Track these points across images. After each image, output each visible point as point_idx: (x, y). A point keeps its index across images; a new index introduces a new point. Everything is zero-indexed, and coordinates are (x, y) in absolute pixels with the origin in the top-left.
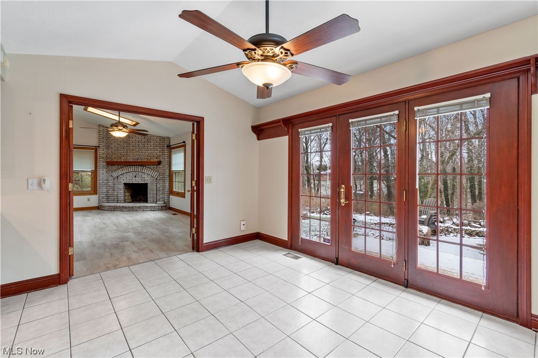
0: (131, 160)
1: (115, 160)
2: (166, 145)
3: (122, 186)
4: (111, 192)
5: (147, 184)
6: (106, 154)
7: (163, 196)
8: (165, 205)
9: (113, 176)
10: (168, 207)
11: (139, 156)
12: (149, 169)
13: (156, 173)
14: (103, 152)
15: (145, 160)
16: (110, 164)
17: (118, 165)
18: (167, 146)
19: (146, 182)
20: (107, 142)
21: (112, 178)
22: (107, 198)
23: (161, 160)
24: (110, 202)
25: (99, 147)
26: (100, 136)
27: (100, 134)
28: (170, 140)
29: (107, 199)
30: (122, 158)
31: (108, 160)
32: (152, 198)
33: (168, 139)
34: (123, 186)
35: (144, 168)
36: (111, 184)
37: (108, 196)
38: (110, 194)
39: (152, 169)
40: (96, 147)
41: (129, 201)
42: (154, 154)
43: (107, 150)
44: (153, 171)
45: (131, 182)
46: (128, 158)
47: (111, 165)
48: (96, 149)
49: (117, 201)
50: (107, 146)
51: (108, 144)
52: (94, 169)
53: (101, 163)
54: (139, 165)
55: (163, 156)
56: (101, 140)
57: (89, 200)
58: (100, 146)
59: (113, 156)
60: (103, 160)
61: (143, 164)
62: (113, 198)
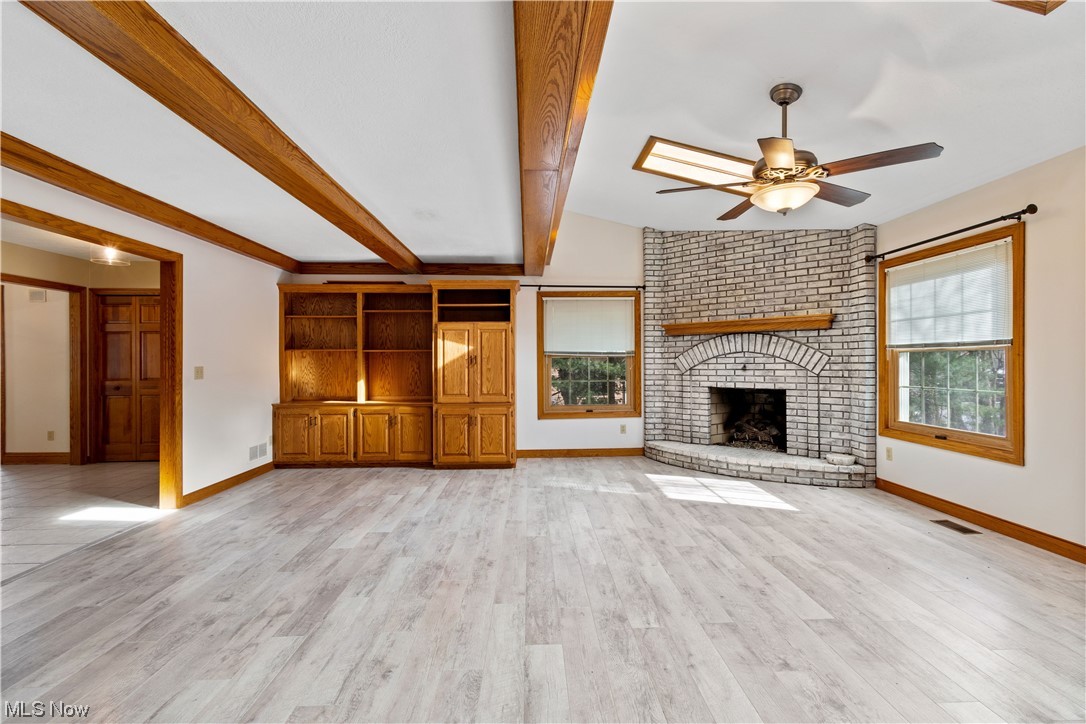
0: (730, 318)
1: (684, 321)
2: (864, 255)
3: (704, 397)
4: (673, 411)
5: (783, 392)
6: (661, 306)
7: (847, 436)
8: (859, 469)
9: (679, 365)
10: (870, 477)
11: (754, 304)
12: (789, 343)
13: (818, 355)
14: (655, 300)
15: (776, 315)
16: (673, 331)
17: (693, 335)
18: (868, 259)
19: (778, 386)
20: (662, 273)
21: (676, 372)
22: (663, 426)
23: (834, 311)
24: (671, 438)
25: (644, 287)
26: (647, 257)
27: (647, 251)
28: (875, 237)
29: (664, 429)
30: (702, 314)
31: (665, 323)
32: (801, 439)
33: (869, 233)
34: (707, 395)
35: (774, 339)
36: (673, 387)
37: (666, 421)
38: (671, 415)
39: (801, 344)
40: (637, 287)
41: (719, 438)
42: (807, 292)
43: (662, 295)
44: (804, 348)
45: (732, 385)
46: (720, 312)
47: (674, 336)
48: (637, 293)
49: (692, 437)
50: (662, 284)
51: (666, 278)
52: (633, 349)
53: (652, 333)
54: (756, 333)
55: (843, 296)
56: (648, 268)
57: (623, 429)
58: (647, 284)
59: (679, 310)
60: (654, 322)
61: (767, 330)
62: (679, 428)
